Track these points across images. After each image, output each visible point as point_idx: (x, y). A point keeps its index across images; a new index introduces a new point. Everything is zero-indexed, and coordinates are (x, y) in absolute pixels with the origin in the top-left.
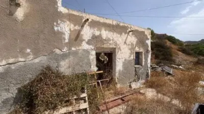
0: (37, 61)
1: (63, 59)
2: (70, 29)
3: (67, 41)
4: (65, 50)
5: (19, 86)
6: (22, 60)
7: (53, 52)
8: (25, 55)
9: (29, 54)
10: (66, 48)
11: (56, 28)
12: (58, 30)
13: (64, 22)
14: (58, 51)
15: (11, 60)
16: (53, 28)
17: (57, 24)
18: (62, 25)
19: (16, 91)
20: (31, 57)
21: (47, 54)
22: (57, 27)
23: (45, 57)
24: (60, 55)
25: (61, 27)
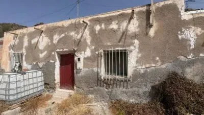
0: (164, 66)
1: (189, 66)
2: (197, 34)
3: (193, 47)
4: (190, 57)
6: (154, 65)
7: (177, 59)
8: (156, 62)
9: (158, 61)
10: (192, 54)
11: (180, 37)
12: (182, 38)
13: (189, 28)
14: (182, 58)
15: (148, 66)
16: (177, 37)
17: (181, 32)
18: (186, 32)
19: (150, 88)
20: (159, 63)
21: (172, 61)
22: (181, 35)
23: (170, 64)
24: (185, 62)
25: (185, 35)
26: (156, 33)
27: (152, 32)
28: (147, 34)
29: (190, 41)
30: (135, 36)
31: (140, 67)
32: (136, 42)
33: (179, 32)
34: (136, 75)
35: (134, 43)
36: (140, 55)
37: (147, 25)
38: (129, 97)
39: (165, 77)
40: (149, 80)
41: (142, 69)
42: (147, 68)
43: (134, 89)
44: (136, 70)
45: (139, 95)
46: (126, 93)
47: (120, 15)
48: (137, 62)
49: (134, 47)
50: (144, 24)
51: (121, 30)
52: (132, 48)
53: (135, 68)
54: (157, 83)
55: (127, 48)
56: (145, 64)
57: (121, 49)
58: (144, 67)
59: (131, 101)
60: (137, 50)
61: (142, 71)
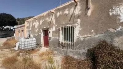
0: (97, 36)
1: (117, 36)
3: (121, 21)
4: (119, 29)
5: (88, 48)
6: (90, 36)
7: (107, 31)
8: (91, 33)
9: (93, 33)
10: (120, 27)
11: (111, 14)
12: (113, 15)
14: (112, 30)
15: (86, 36)
16: (108, 14)
17: (112, 9)
18: (116, 9)
19: (87, 50)
21: (103, 32)
22: (112, 12)
23: (102, 34)
24: (114, 33)
25: (115, 11)
26: (92, 13)
27: (89, 12)
28: (86, 14)
29: (120, 16)
30: (78, 17)
31: (80, 37)
32: (79, 20)
33: (110, 10)
34: (79, 42)
35: (78, 21)
36: (81, 29)
37: (86, 8)
38: (74, 54)
39: (98, 44)
40: (86, 46)
41: (82, 38)
42: (85, 37)
43: (77, 50)
44: (78, 38)
45: (80, 54)
46: (73, 52)
47: (70, 4)
48: (79, 33)
49: (78, 24)
50: (85, 7)
51: (70, 14)
52: (76, 24)
53: (77, 38)
54: (92, 47)
55: (74, 25)
56: (84, 35)
57: (70, 25)
58: (83, 37)
59: (75, 57)
60: (79, 26)
61: (82, 39)
